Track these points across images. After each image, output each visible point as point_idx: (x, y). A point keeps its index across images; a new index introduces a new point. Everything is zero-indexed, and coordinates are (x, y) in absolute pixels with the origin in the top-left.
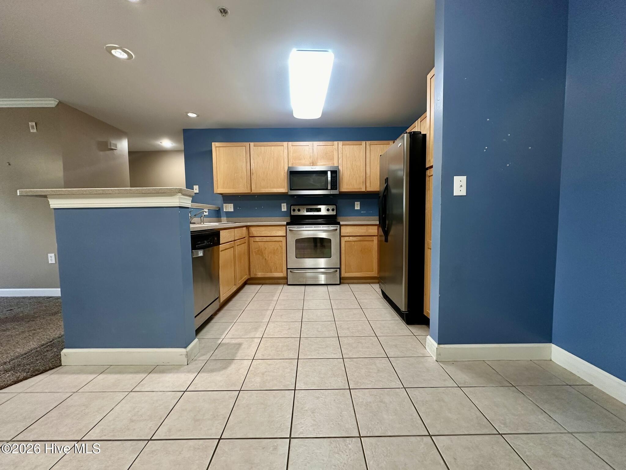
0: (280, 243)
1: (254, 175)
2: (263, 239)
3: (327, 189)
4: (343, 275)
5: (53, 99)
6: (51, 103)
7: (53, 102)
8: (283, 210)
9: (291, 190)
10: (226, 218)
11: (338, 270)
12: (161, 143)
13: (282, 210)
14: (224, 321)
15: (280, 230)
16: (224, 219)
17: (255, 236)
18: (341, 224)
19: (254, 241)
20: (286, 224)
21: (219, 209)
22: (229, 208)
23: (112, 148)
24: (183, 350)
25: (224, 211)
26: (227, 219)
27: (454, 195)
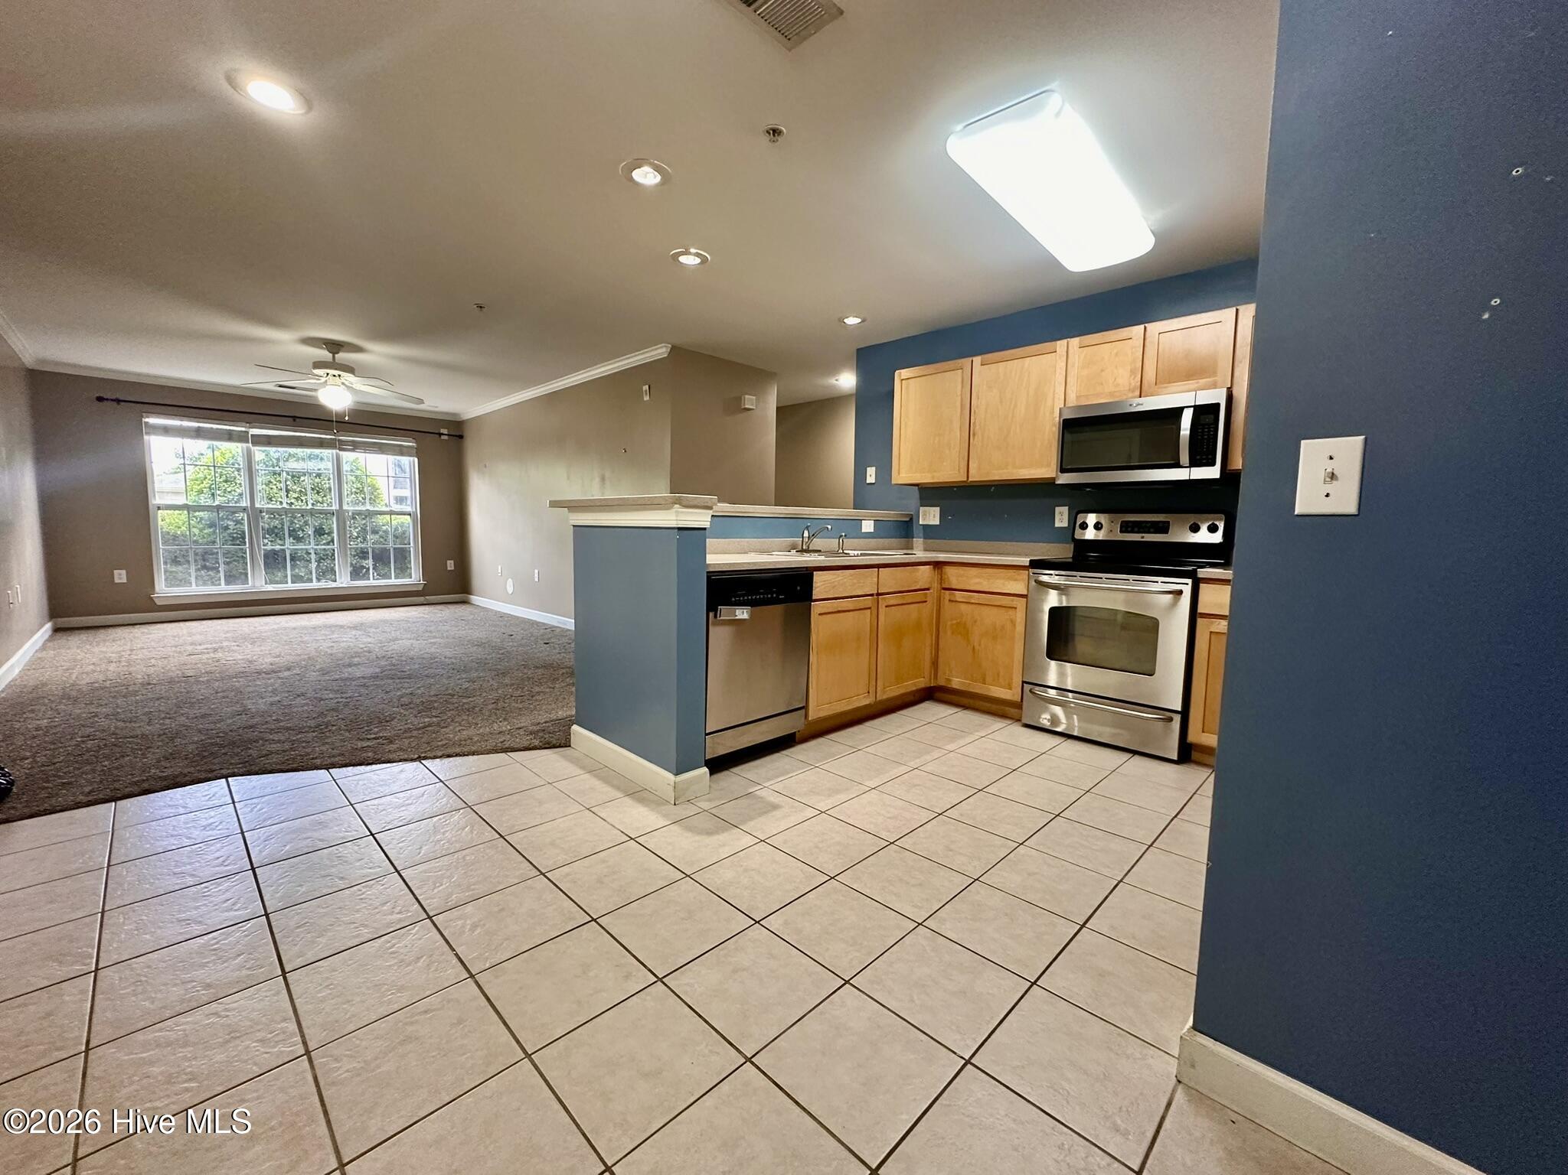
0: (1011, 612)
1: (976, 437)
2: (971, 597)
3: (1177, 465)
4: (1192, 737)
5: (663, 345)
6: (660, 352)
7: (664, 350)
8: (1058, 524)
9: (1063, 470)
10: (922, 540)
11: (1177, 718)
12: (837, 380)
13: (1056, 525)
14: (801, 757)
15: (1016, 580)
16: (918, 542)
17: (954, 587)
18: (1200, 575)
19: (950, 600)
20: (1028, 564)
21: (911, 519)
22: (931, 516)
23: (747, 406)
24: (670, 776)
25: (921, 523)
26: (924, 543)
27: (1296, 513)
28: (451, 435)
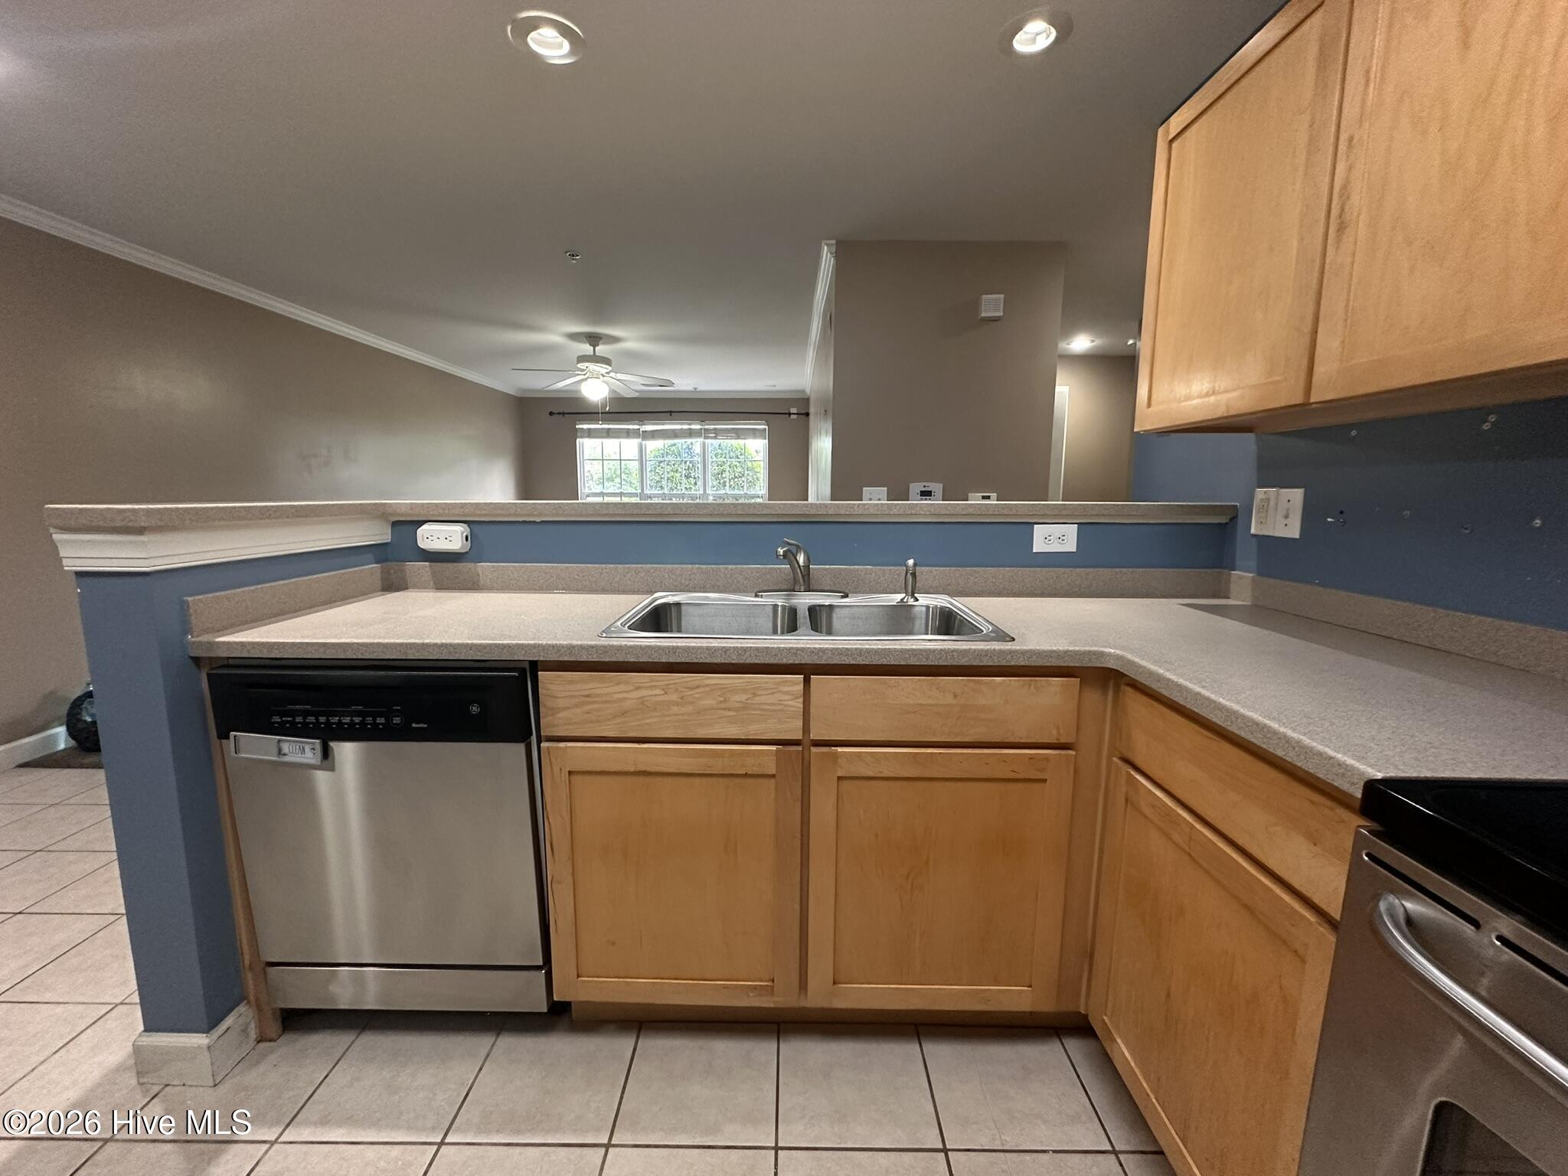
2: (1173, 819)
10: (1251, 575)
17: (1138, 761)
19: (1126, 798)
21: (1234, 519)
22: (1279, 514)
23: (986, 314)
25: (1253, 531)
26: (1255, 585)
28: (800, 414)
